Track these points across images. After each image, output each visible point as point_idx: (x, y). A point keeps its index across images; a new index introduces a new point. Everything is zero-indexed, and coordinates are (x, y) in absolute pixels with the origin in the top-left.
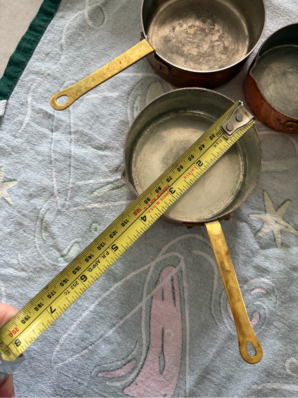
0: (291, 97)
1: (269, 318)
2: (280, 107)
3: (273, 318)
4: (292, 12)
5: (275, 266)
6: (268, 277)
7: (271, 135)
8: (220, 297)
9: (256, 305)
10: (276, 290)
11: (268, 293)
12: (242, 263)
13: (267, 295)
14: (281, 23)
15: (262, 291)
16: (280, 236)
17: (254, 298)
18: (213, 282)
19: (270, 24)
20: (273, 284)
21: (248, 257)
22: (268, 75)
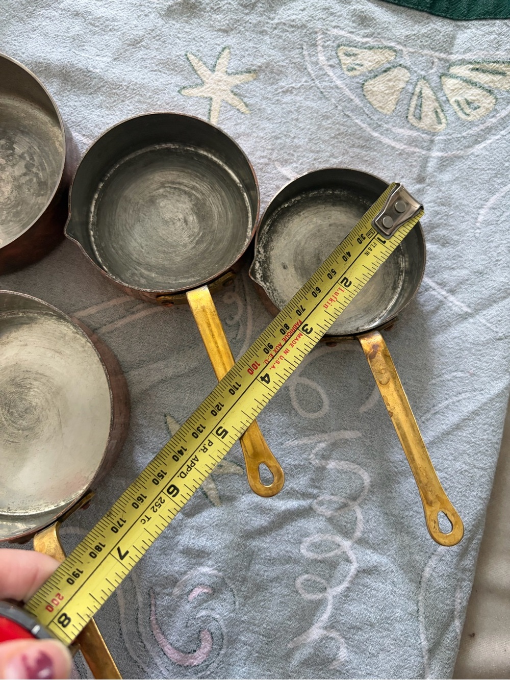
0: (174, 238)
1: (228, 632)
2: (160, 261)
3: (236, 630)
4: (143, 86)
5: (216, 540)
6: (210, 563)
7: (156, 313)
8: (137, 623)
9: (200, 618)
10: (228, 581)
11: (215, 591)
12: (158, 553)
13: (216, 594)
14: (130, 110)
15: (205, 591)
16: (212, 485)
17: (195, 607)
18: (117, 602)
19: (111, 117)
20: (221, 573)
21: (167, 539)
22: (125, 210)
